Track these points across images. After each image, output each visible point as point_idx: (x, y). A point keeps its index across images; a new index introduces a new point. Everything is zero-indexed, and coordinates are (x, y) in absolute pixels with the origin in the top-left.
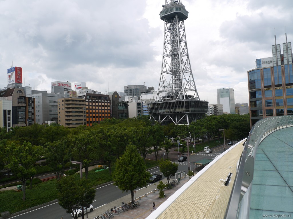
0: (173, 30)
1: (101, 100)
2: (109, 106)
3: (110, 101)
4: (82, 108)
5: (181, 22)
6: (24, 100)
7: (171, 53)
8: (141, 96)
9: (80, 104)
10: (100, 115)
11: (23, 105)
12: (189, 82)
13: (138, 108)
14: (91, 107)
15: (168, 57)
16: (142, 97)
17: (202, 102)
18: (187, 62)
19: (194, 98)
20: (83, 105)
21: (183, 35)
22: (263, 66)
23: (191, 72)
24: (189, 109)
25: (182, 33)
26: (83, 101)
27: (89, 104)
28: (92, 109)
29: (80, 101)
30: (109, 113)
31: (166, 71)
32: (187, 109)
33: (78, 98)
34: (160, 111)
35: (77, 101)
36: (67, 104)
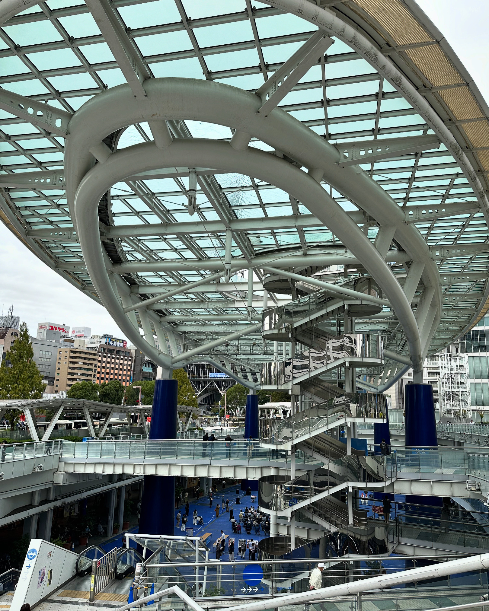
1: (120, 356)
2: (129, 365)
3: (132, 357)
4: (92, 364)
9: (90, 359)
14: (104, 365)
20: (94, 360)
26: (94, 354)
27: (102, 359)
28: (105, 368)
29: (90, 354)
30: (128, 375)
33: (86, 349)
35: (86, 353)
36: (72, 357)
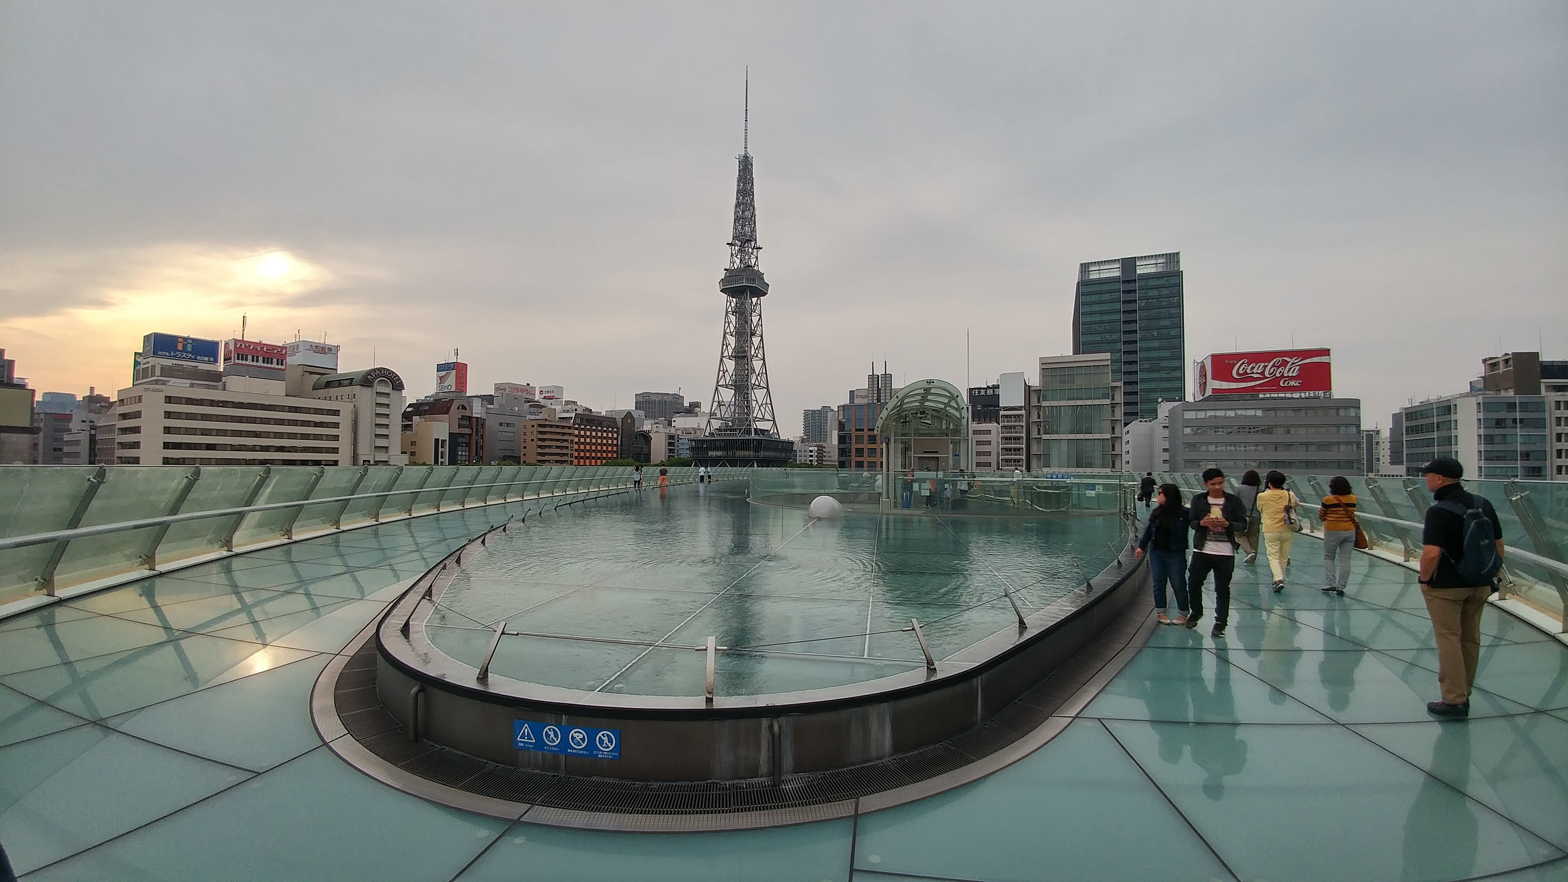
0: (742, 314)
1: (602, 428)
2: (615, 439)
3: (618, 429)
4: (566, 440)
5: (754, 300)
6: (468, 423)
7: (734, 354)
8: (673, 420)
9: (564, 434)
10: (599, 455)
11: (467, 431)
12: (764, 406)
13: (670, 444)
14: (582, 440)
15: (730, 359)
16: (675, 421)
17: (784, 442)
18: (761, 372)
19: (771, 433)
20: (570, 434)
21: (757, 325)
22: (857, 401)
23: (768, 389)
24: (758, 452)
25: (755, 319)
26: (569, 428)
27: (579, 433)
28: (585, 443)
29: (563, 427)
30: (615, 452)
31: (724, 384)
32: (755, 452)
33: (558, 421)
34: (710, 453)
35: (558, 427)
36: (541, 433)
